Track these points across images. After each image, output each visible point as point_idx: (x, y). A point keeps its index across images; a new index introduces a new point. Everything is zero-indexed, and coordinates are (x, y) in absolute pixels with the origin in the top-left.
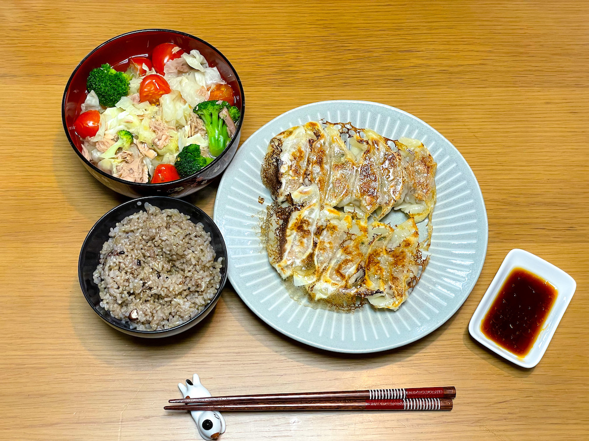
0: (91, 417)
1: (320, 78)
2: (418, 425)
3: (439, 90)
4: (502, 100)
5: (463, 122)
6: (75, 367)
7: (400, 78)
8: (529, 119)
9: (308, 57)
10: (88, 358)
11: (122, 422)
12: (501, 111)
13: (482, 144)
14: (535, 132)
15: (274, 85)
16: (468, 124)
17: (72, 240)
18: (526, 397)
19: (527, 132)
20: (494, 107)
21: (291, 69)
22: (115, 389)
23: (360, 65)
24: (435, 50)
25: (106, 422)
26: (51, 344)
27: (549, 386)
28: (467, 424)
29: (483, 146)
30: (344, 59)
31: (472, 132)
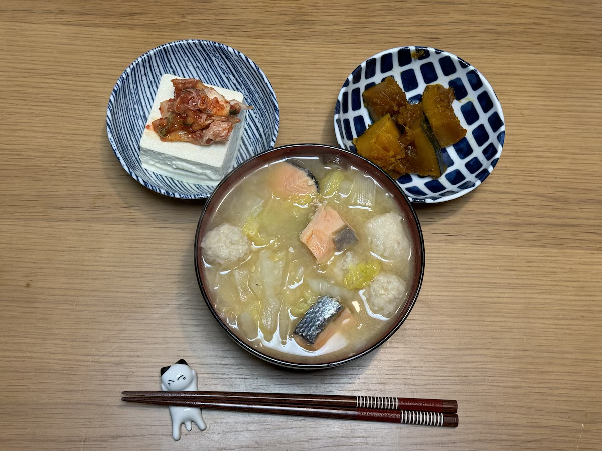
0: (49, 435)
1: (341, 31)
3: (481, 54)
4: (557, 70)
5: (508, 95)
6: (33, 372)
7: (436, 36)
8: (588, 96)
9: (328, 4)
10: (49, 363)
11: (84, 442)
12: (554, 84)
13: (531, 125)
14: (594, 112)
15: (286, 38)
16: (515, 98)
17: (36, 217)
18: (560, 437)
19: (584, 112)
20: (548, 78)
21: (306, 18)
22: (79, 401)
23: (389, 18)
24: (481, 3)
25: (68, 442)
26: (6, 343)
27: (589, 425)
29: (528, 127)
30: (371, 9)
31: (518, 109)
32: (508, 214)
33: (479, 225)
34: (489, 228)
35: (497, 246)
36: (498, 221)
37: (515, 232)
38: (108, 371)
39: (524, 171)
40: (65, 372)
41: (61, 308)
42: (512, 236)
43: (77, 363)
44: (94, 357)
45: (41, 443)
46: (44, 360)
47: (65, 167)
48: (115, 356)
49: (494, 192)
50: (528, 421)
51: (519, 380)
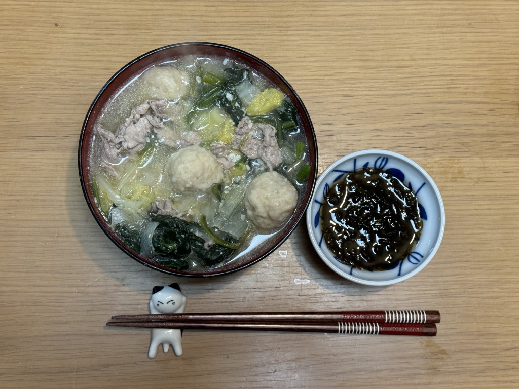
2: (415, 374)
6: (19, 306)
10: (34, 296)
11: (76, 372)
13: (505, 31)
17: (9, 148)
22: (68, 333)
25: (60, 372)
28: (469, 375)
29: (506, 33)
31: (494, 15)
32: (485, 125)
33: (457, 137)
34: (466, 140)
35: (474, 158)
36: (475, 132)
37: (492, 143)
38: (93, 301)
39: (501, 79)
40: (50, 304)
41: (41, 240)
42: (490, 147)
43: (62, 295)
44: (80, 288)
45: (33, 375)
46: (29, 294)
47: (34, 94)
48: (100, 286)
49: (472, 103)
50: (508, 330)
51: (498, 290)
